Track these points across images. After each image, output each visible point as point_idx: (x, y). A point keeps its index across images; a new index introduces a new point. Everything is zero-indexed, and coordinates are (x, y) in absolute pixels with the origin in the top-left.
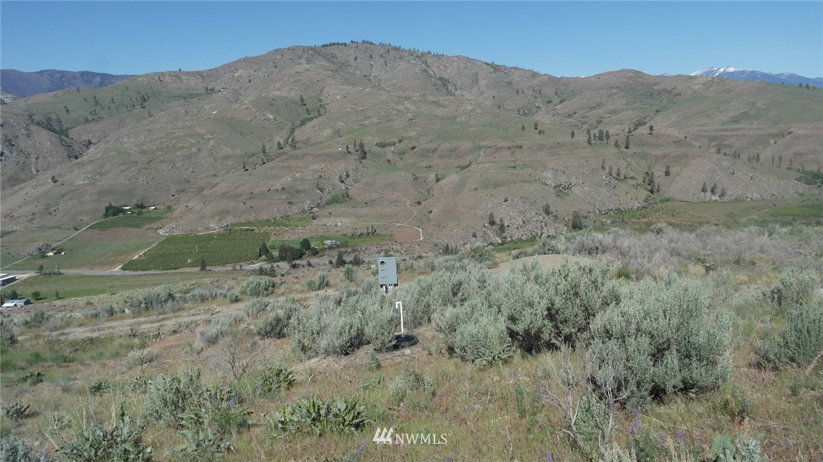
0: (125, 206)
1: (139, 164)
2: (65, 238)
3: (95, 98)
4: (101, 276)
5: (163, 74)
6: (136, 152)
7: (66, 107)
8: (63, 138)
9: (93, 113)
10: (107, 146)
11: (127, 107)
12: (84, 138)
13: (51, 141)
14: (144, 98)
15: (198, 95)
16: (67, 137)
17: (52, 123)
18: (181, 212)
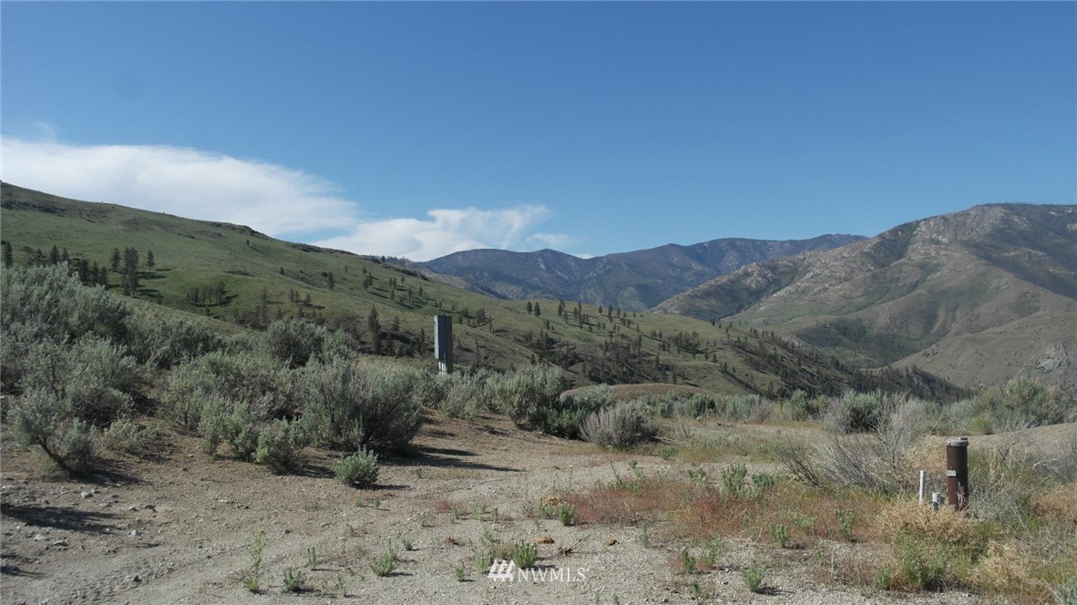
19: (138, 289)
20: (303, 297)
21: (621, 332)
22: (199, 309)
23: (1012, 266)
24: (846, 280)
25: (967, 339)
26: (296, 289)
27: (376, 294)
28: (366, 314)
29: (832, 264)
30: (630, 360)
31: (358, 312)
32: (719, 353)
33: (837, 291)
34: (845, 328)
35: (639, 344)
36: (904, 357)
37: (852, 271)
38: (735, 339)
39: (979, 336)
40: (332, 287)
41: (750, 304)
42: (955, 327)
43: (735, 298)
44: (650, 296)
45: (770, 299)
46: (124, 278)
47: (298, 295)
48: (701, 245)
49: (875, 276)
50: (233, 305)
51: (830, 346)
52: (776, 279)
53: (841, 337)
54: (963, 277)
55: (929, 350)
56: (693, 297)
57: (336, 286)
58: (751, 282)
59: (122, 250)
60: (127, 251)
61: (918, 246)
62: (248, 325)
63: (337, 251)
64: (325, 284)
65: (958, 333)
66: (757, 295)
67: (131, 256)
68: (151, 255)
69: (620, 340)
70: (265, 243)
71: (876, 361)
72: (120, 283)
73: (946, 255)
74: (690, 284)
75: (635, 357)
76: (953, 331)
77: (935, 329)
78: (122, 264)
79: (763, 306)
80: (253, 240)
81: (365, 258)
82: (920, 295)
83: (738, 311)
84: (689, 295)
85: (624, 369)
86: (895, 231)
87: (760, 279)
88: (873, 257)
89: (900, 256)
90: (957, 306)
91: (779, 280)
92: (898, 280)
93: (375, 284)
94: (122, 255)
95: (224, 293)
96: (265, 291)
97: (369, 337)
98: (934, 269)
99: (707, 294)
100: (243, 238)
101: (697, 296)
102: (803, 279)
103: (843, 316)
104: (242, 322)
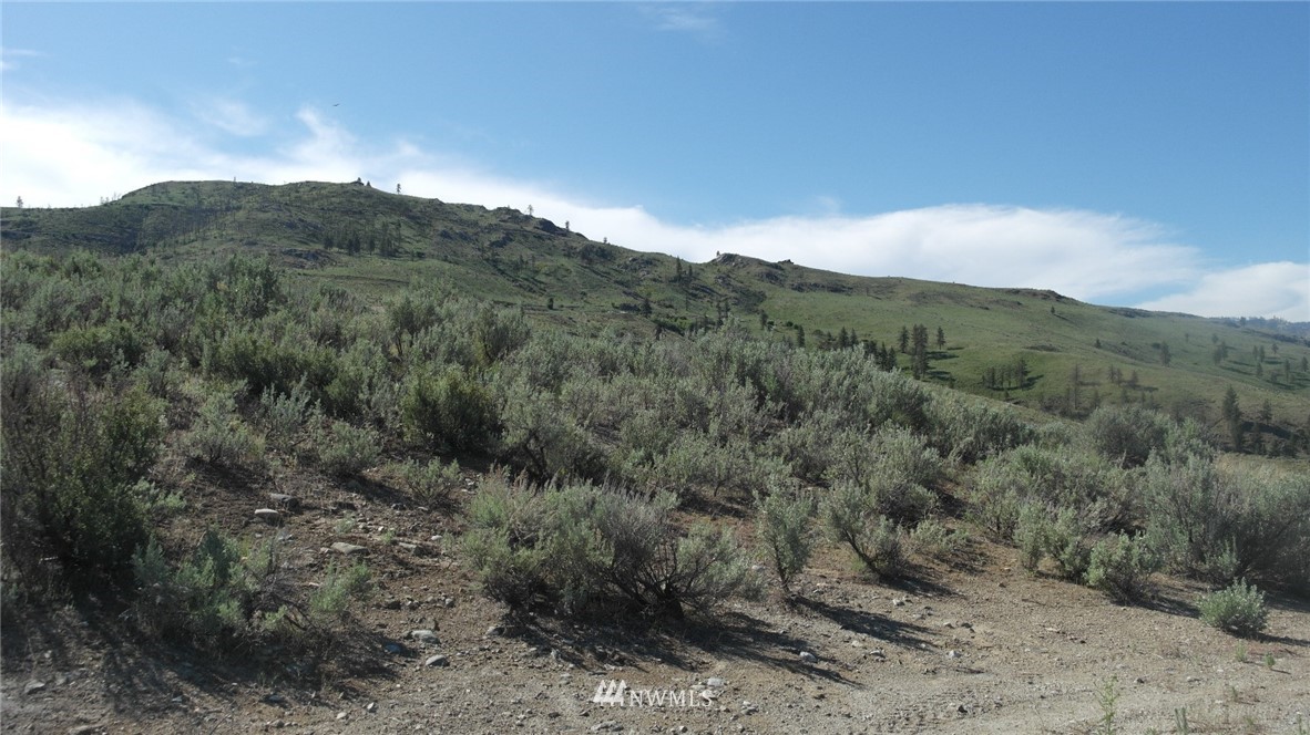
19: (928, 371)
20: (1127, 376)
22: (996, 393)
26: (1117, 365)
27: (1234, 370)
28: (1219, 397)
31: (1206, 395)
40: (1167, 361)
46: (913, 360)
47: (1120, 374)
50: (1037, 388)
57: (1174, 360)
59: (910, 327)
60: (916, 329)
62: (1057, 412)
63: (1172, 314)
64: (1157, 357)
67: (920, 334)
68: (940, 333)
70: (1074, 310)
72: (909, 365)
78: (911, 344)
80: (1059, 307)
81: (1215, 321)
93: (1232, 356)
94: (910, 334)
95: (1025, 373)
96: (1077, 369)
97: (1226, 428)
100: (1048, 305)
104: (1048, 409)
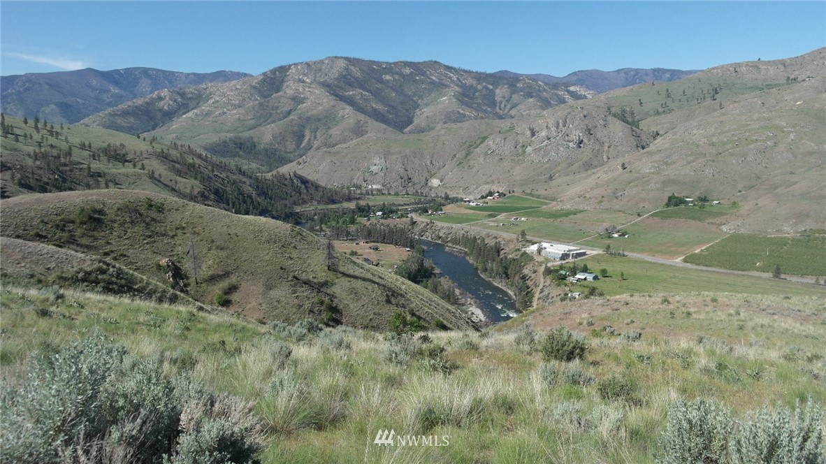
0: (687, 198)
1: (707, 155)
2: (628, 222)
3: (667, 91)
4: (662, 265)
5: (739, 65)
6: (705, 143)
7: (640, 100)
8: (634, 128)
9: (664, 106)
10: (674, 137)
11: (698, 99)
12: (652, 129)
13: (623, 131)
14: (716, 90)
15: (776, 85)
16: (638, 128)
17: (626, 115)
18: (749, 210)
21: (49, 142)
23: (350, 102)
24: (240, 107)
25: (326, 151)
29: (228, 93)
30: (61, 168)
32: (146, 162)
33: (233, 115)
34: (240, 143)
35: (69, 153)
36: (283, 165)
37: (244, 100)
38: (159, 150)
39: (332, 150)
41: (163, 122)
42: (316, 144)
43: (150, 117)
44: (71, 113)
45: (180, 120)
48: (117, 72)
49: (261, 104)
51: (231, 157)
52: (185, 103)
53: (238, 150)
54: (321, 108)
55: (300, 160)
56: (113, 115)
58: (165, 105)
61: (290, 83)
65: (318, 148)
66: (169, 115)
69: (49, 149)
71: (264, 168)
73: (309, 91)
74: (109, 104)
75: (65, 165)
76: (315, 146)
77: (303, 145)
79: (177, 124)
82: (292, 119)
83: (154, 129)
84: (110, 113)
85: (56, 176)
86: (274, 71)
87: (171, 103)
88: (259, 90)
89: (278, 90)
90: (318, 128)
91: (188, 104)
92: (277, 108)
98: (301, 101)
99: (125, 113)
101: (117, 115)
102: (206, 104)
103: (240, 135)
